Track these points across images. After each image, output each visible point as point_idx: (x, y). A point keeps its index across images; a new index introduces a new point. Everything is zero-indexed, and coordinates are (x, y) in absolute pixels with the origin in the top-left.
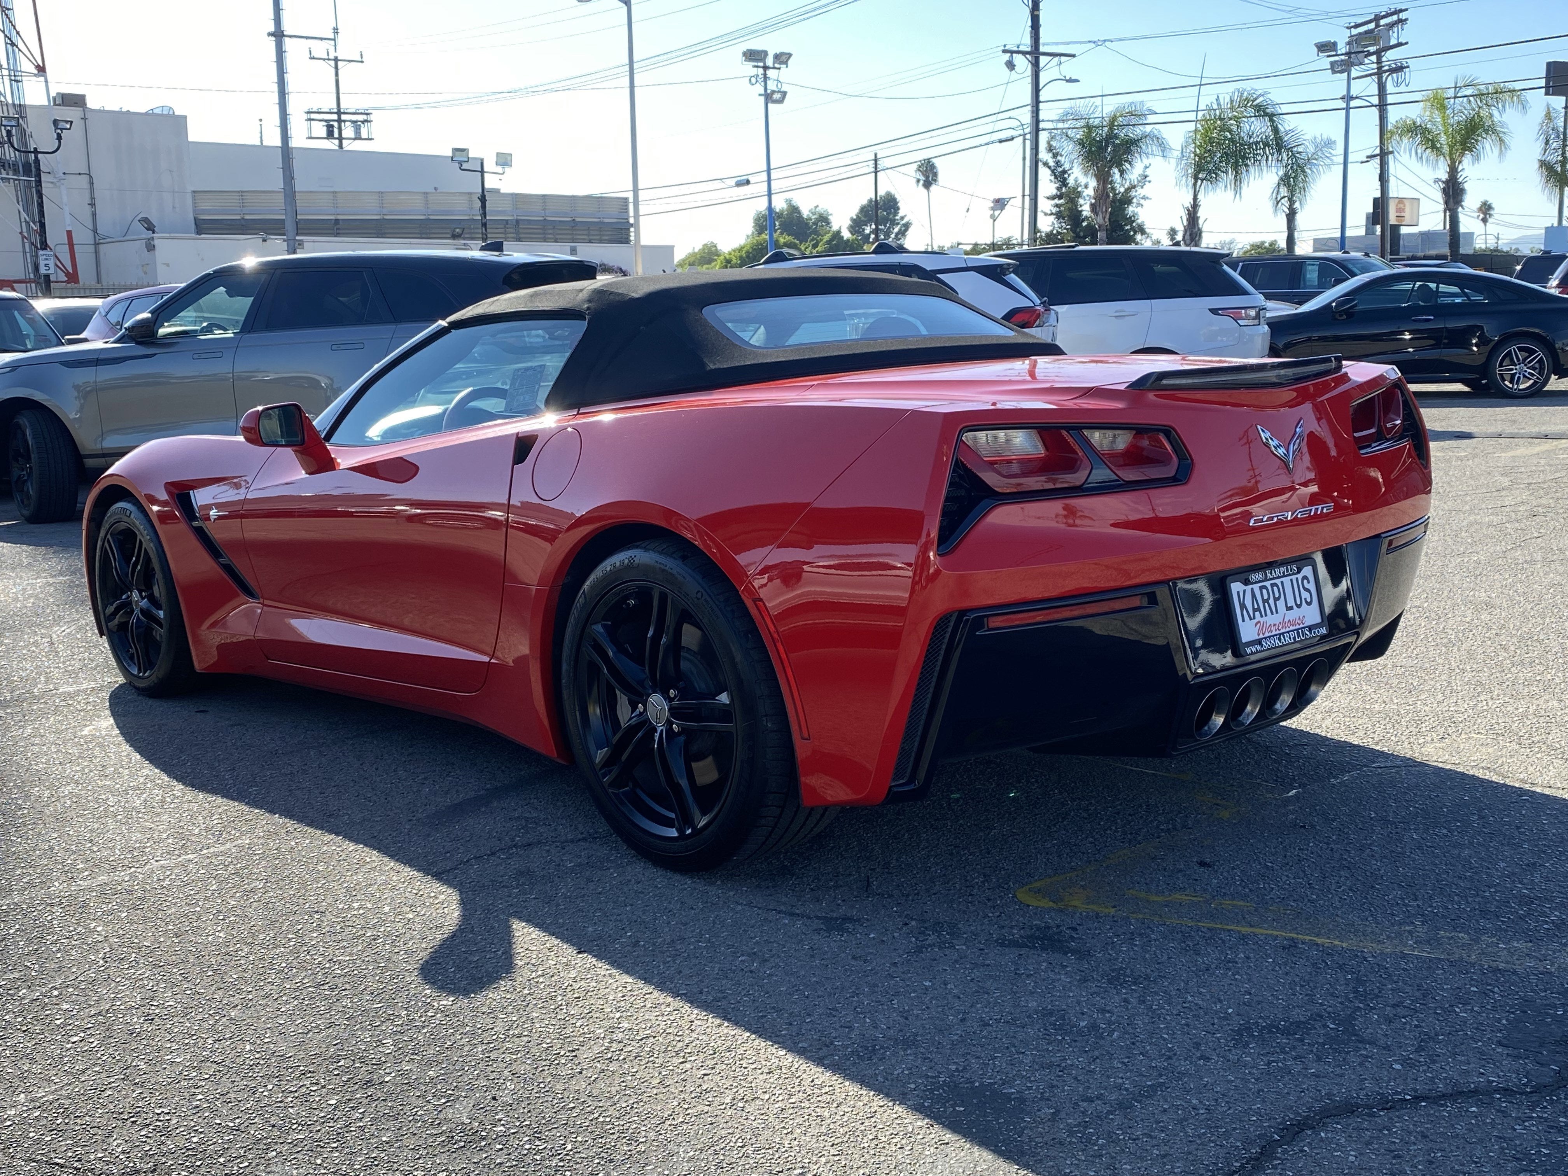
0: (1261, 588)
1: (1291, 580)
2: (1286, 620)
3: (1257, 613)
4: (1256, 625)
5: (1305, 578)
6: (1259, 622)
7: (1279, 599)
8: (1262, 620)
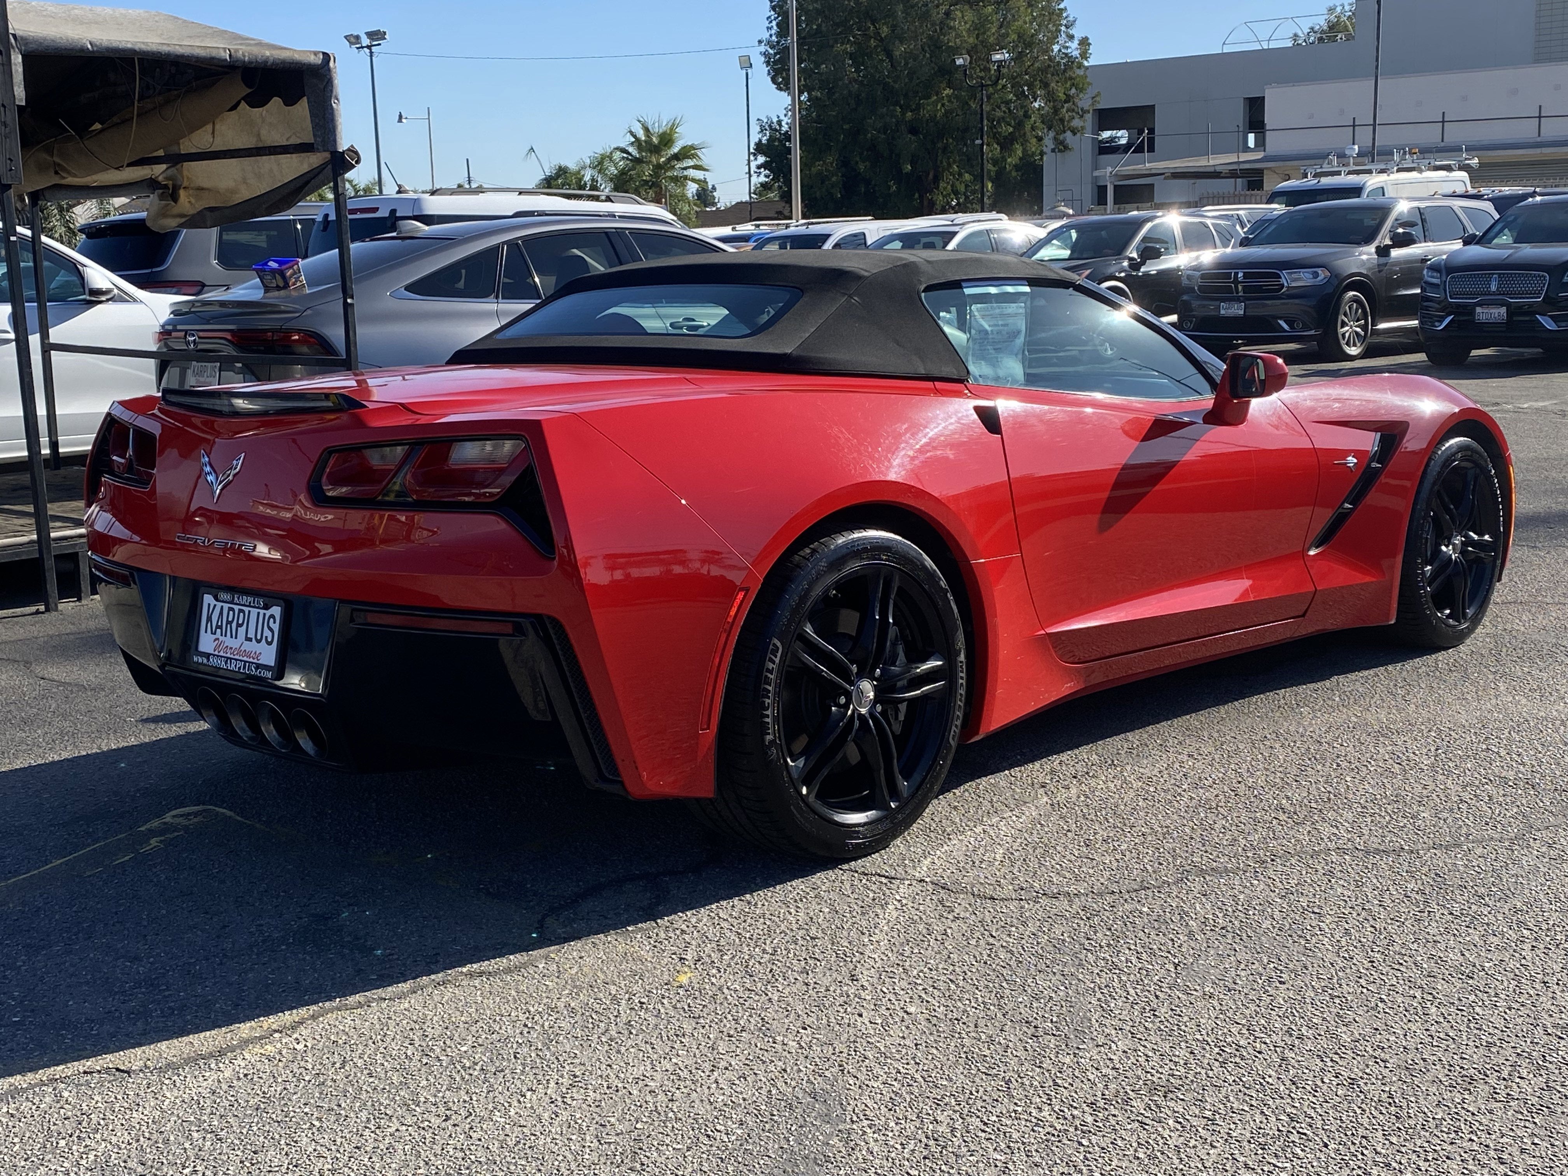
0: (230, 609)
1: (259, 613)
2: (243, 649)
3: (219, 631)
4: (215, 640)
5: (272, 616)
6: (218, 639)
7: (241, 625)
8: (221, 638)
